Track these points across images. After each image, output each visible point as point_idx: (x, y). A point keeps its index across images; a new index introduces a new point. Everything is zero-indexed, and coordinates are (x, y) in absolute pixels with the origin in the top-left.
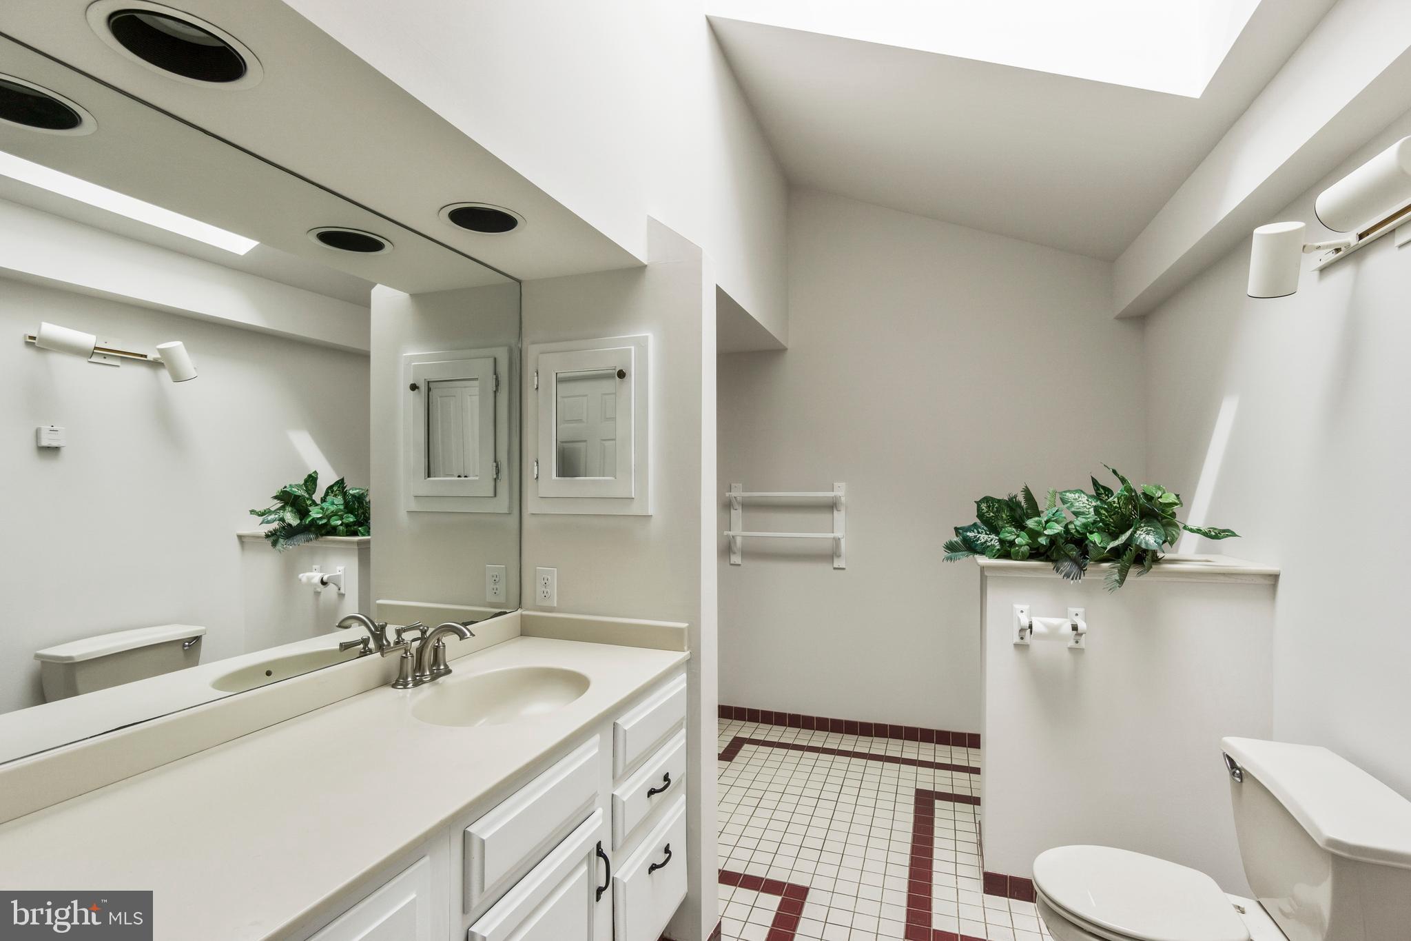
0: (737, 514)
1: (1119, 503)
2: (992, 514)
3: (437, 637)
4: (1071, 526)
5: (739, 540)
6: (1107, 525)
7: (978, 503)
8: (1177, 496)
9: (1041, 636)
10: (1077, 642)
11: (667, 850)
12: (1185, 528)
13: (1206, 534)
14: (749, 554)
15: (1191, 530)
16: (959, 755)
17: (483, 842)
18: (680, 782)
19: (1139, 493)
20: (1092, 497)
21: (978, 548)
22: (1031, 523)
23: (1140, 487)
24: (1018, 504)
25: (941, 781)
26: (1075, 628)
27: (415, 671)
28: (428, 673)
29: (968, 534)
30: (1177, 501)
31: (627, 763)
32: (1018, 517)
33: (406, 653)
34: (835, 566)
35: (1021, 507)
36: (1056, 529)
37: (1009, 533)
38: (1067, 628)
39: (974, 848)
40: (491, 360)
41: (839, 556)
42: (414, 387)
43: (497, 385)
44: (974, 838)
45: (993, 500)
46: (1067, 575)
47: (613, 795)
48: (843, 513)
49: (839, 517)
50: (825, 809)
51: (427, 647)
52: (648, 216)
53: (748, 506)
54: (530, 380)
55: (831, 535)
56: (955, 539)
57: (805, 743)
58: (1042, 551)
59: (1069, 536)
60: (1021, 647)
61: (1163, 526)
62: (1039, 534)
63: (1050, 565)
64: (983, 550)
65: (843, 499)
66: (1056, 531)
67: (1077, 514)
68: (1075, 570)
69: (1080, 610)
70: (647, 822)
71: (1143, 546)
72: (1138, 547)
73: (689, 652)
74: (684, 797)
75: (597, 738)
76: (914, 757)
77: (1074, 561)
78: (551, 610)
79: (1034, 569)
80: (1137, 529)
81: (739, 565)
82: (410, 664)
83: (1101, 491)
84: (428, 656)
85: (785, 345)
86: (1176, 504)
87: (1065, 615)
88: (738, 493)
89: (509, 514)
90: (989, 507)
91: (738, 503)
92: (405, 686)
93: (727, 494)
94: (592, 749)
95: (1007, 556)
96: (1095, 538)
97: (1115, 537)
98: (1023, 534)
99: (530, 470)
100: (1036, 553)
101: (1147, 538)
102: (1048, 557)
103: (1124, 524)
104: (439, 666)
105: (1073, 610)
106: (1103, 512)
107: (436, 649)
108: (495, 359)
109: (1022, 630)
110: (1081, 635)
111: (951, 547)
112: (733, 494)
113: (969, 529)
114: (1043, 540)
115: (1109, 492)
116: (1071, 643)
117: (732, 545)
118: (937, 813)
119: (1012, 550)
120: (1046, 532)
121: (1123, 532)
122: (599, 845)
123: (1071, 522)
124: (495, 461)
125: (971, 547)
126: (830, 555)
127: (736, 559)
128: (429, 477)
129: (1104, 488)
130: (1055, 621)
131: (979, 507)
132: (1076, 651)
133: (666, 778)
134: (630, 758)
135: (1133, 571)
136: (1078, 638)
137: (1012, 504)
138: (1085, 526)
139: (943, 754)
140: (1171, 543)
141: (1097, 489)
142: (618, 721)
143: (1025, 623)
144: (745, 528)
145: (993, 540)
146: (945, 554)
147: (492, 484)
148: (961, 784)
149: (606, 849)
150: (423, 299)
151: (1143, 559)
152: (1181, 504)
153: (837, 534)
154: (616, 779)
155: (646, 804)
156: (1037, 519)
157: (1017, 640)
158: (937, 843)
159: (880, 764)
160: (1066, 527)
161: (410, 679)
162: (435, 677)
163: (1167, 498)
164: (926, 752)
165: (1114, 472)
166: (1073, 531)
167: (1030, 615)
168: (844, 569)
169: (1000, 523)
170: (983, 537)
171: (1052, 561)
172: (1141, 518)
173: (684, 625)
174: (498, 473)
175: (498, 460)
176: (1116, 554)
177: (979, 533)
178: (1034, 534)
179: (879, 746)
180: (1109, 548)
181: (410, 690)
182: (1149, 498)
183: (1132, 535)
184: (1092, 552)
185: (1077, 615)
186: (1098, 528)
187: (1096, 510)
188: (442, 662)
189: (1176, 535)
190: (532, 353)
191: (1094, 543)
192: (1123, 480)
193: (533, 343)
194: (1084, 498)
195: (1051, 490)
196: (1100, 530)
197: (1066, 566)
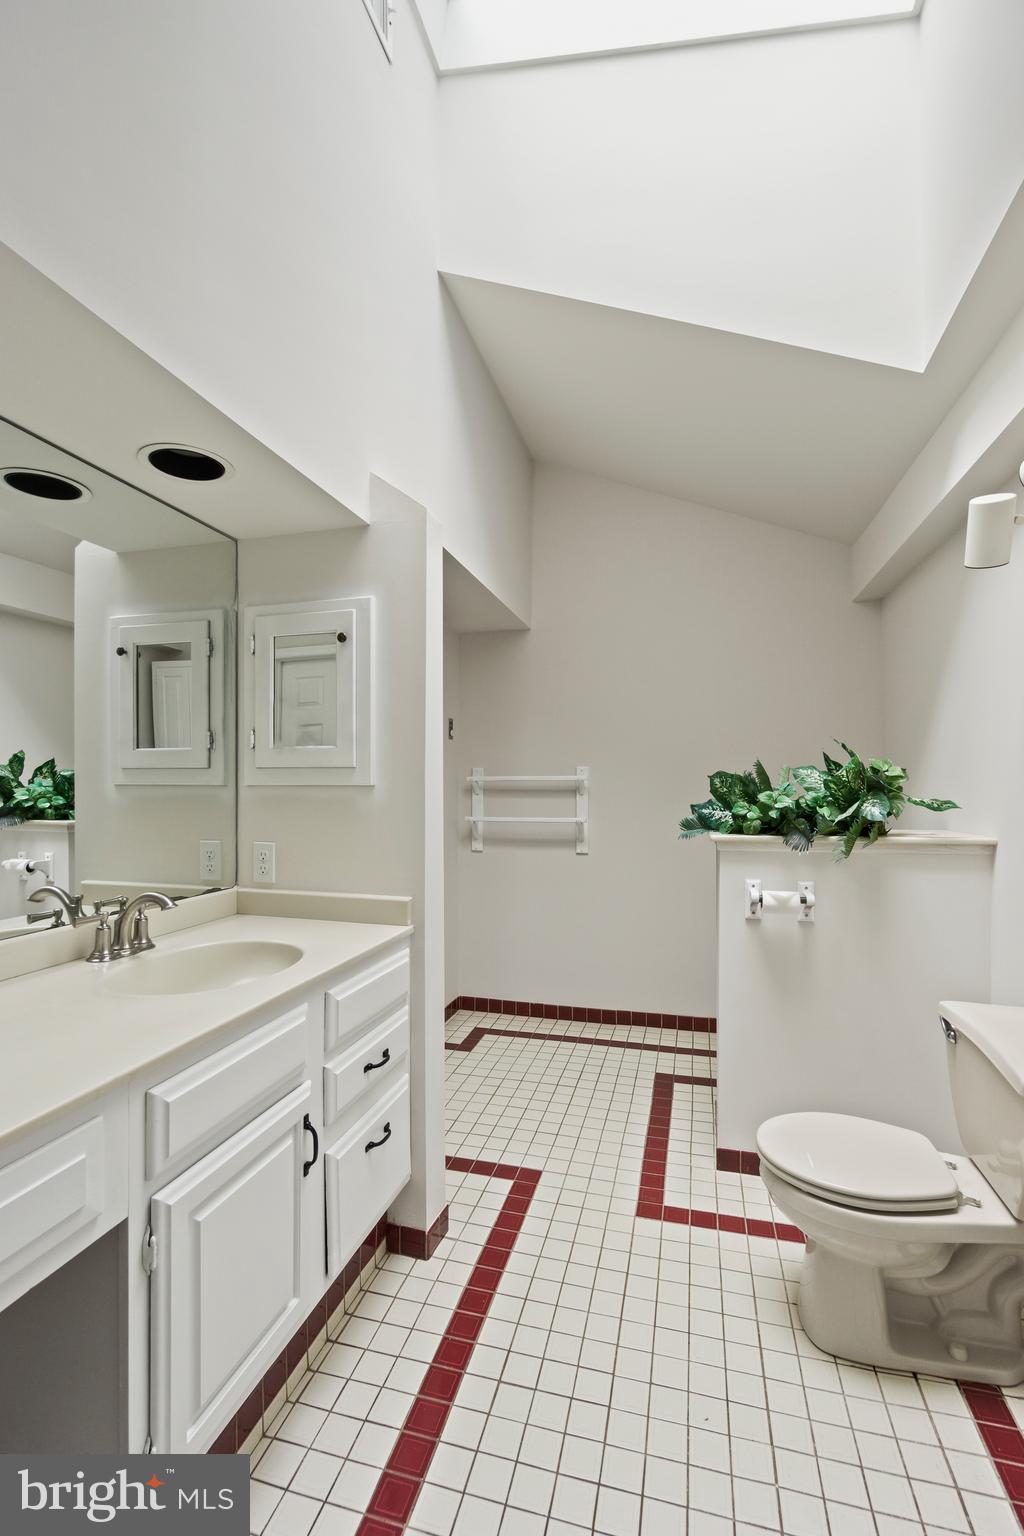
0: (478, 799)
1: (848, 777)
2: (725, 789)
3: (138, 908)
4: (802, 801)
5: (480, 826)
6: (836, 799)
7: (712, 778)
8: (904, 770)
9: (771, 909)
10: (807, 915)
11: (387, 1129)
12: (909, 800)
13: (930, 807)
14: (491, 840)
15: (915, 803)
16: (700, 1040)
17: (167, 1105)
18: (402, 1060)
19: (867, 766)
20: (824, 772)
21: (713, 825)
22: (762, 797)
23: (868, 762)
24: (753, 781)
25: (682, 1065)
26: (804, 901)
27: (112, 945)
28: (127, 946)
29: (704, 811)
30: (902, 774)
31: (340, 1035)
32: (750, 792)
33: (102, 925)
34: (579, 851)
35: (755, 783)
36: (787, 802)
37: (742, 807)
38: (796, 900)
39: (709, 1128)
40: (206, 623)
41: (582, 841)
42: (121, 652)
43: (211, 650)
44: (710, 1118)
45: (726, 774)
46: (796, 848)
47: (324, 1068)
48: (586, 797)
49: (582, 801)
50: (564, 1094)
51: (126, 919)
52: (371, 474)
53: (491, 791)
54: (247, 645)
55: (574, 820)
56: (691, 816)
57: (547, 1032)
58: (773, 825)
59: (801, 811)
60: (753, 921)
61: (890, 799)
62: (771, 808)
63: (780, 839)
64: (716, 826)
65: (586, 783)
66: (786, 804)
67: (808, 789)
68: (803, 841)
69: (809, 884)
70: (364, 1099)
71: (869, 818)
72: (864, 818)
73: (411, 927)
74: (407, 1076)
75: (304, 1007)
76: (656, 1043)
77: (803, 833)
78: (270, 886)
79: (766, 843)
80: (864, 802)
81: (481, 852)
82: (107, 937)
83: (832, 765)
84: (128, 929)
85: (527, 624)
86: (901, 777)
87: (795, 888)
88: (479, 777)
89: (225, 786)
90: (722, 782)
91: (480, 788)
92: (101, 959)
93: (468, 779)
94: (298, 1017)
95: (739, 830)
96: (825, 811)
97: (843, 811)
98: (754, 807)
99: (247, 738)
100: (769, 827)
101: (873, 810)
102: (779, 831)
103: (852, 797)
104: (141, 940)
105: (803, 884)
106: (832, 785)
107: (138, 922)
108: (209, 622)
109: (753, 904)
110: (810, 907)
111: (687, 825)
112: (474, 778)
113: (704, 806)
114: (773, 814)
115: (839, 766)
116: (801, 916)
117: (474, 833)
118: (676, 1095)
119: (744, 825)
120: (776, 806)
121: (850, 805)
122: (306, 1118)
123: (803, 797)
124: (210, 730)
125: (706, 824)
126: (573, 840)
127: (478, 845)
128: (138, 747)
129: (835, 763)
130: (784, 894)
131: (712, 784)
132: (806, 925)
133: (386, 1054)
134: (343, 1030)
135: (859, 843)
136: (807, 911)
137: (745, 781)
138: (815, 800)
139: (685, 1039)
140: (897, 816)
141: (828, 765)
142: (331, 992)
143: (755, 895)
144: (487, 813)
145: (726, 816)
146: (681, 832)
147: (206, 753)
148: (700, 1067)
149: (315, 1122)
150: (129, 558)
151: (869, 830)
152: (906, 776)
153: (579, 819)
154: (328, 1052)
155: (363, 1080)
156: (768, 792)
157: (748, 914)
158: (673, 1123)
159: (621, 1050)
160: (797, 802)
161: (106, 952)
162: (135, 951)
163: (893, 771)
164: (668, 1037)
165: (844, 746)
166: (804, 805)
167: (762, 888)
168: (587, 854)
169: (733, 798)
170: (718, 814)
171: (782, 835)
172: (869, 791)
173: (407, 899)
174: (212, 743)
175: (212, 729)
176: (843, 827)
177: (713, 809)
178: (765, 808)
179: (621, 1033)
180: (836, 821)
181: (107, 964)
182: (875, 771)
183: (859, 807)
184: (821, 825)
185: (806, 888)
186: (828, 802)
187: (826, 783)
188: (143, 935)
189: (902, 808)
190: (248, 615)
191: (823, 816)
192: (852, 754)
193: (250, 605)
194: (816, 774)
195: (785, 766)
196: (829, 804)
197: (796, 839)
